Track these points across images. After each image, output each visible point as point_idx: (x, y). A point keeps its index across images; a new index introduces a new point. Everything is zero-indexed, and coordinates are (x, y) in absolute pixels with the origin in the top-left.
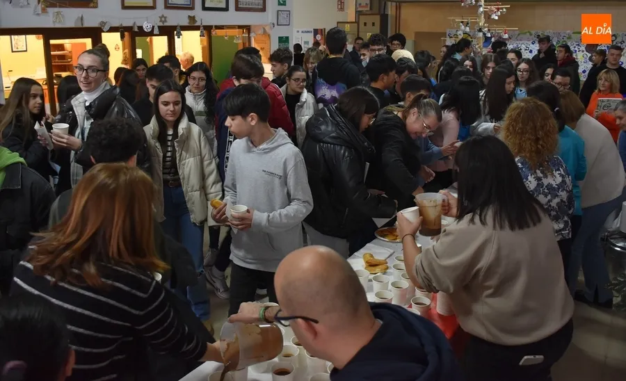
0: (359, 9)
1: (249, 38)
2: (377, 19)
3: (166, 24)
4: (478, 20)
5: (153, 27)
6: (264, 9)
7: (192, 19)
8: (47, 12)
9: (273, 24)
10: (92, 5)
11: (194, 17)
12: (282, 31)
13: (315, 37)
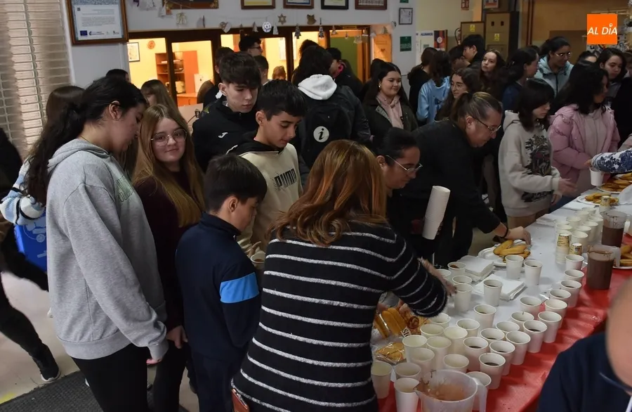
0: (486, 7)
1: (369, 38)
2: (506, 18)
3: (285, 24)
4: (628, 13)
5: (273, 28)
6: (384, 7)
7: (311, 18)
8: (171, 14)
9: (395, 23)
10: (213, 5)
11: (313, 16)
12: (405, 31)
13: (436, 40)
